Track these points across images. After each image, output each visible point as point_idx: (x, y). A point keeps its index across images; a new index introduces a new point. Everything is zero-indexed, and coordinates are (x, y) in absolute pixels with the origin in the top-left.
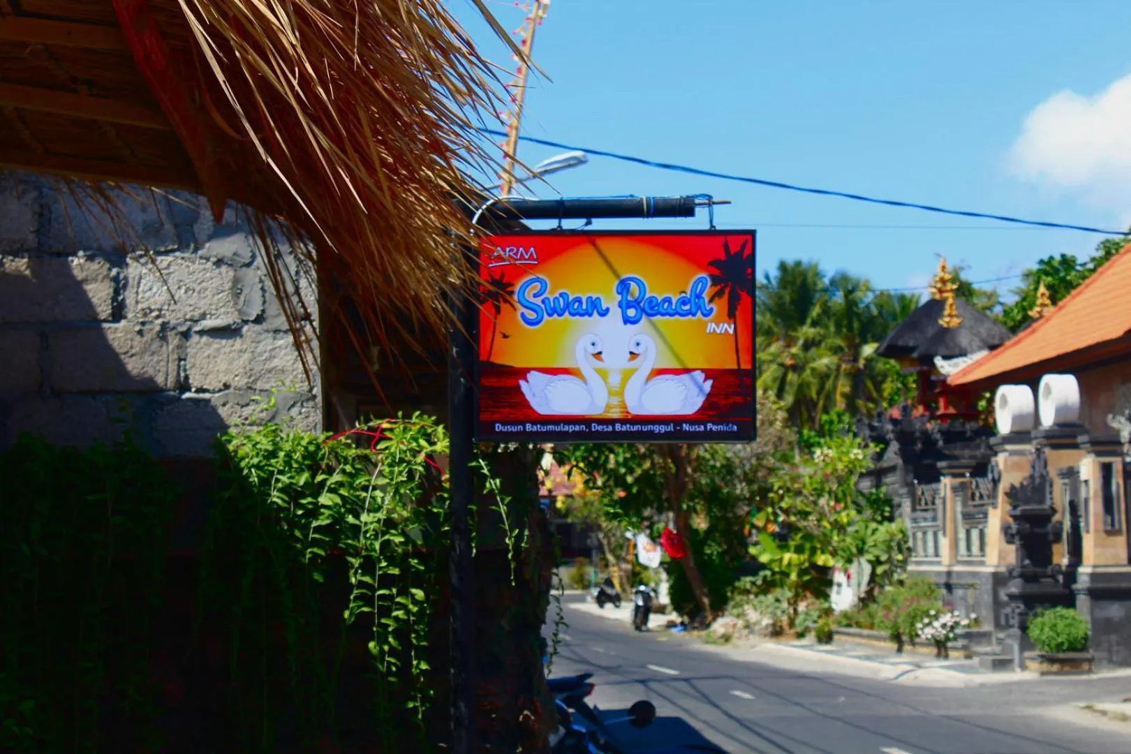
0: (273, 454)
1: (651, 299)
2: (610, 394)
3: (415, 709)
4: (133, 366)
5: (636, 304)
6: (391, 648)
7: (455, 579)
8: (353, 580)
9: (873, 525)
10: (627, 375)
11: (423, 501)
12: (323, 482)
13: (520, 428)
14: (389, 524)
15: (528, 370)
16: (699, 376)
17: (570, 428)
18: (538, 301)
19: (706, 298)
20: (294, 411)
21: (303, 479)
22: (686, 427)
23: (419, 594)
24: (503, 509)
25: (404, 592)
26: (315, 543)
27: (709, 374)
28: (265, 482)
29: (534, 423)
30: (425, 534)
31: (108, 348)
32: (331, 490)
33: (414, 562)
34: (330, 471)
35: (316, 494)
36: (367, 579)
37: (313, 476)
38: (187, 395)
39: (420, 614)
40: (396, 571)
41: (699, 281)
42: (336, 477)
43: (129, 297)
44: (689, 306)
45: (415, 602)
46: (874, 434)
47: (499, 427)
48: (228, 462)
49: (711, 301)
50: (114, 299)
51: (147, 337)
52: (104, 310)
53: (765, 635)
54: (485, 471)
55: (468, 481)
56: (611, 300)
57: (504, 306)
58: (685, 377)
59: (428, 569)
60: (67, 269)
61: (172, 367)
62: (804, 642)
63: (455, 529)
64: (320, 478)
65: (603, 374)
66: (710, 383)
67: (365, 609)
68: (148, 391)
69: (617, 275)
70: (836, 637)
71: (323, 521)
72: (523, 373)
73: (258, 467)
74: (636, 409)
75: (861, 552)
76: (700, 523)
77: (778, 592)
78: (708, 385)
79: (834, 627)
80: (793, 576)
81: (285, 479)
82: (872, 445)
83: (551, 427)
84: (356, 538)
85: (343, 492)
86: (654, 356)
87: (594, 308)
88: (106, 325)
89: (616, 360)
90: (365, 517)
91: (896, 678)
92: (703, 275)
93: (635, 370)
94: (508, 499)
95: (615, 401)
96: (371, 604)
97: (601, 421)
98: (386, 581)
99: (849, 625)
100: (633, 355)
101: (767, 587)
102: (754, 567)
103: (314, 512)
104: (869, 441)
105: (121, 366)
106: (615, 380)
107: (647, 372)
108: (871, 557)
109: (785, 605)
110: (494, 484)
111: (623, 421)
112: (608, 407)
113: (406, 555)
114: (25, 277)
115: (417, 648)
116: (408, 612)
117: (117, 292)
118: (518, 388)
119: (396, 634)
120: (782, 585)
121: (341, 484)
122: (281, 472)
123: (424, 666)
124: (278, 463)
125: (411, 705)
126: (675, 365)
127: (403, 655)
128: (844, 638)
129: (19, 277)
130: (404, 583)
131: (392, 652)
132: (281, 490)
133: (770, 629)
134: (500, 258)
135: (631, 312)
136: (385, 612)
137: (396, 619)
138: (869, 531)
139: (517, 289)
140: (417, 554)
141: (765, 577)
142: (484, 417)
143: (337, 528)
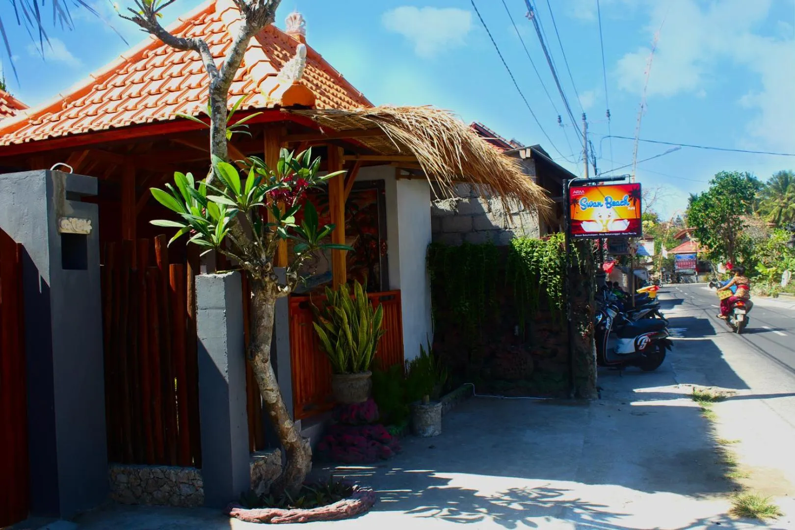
0: (523, 244)
1: (614, 202)
2: (604, 226)
3: (558, 304)
4: (494, 223)
5: (609, 203)
6: (553, 290)
7: (567, 273)
8: (541, 274)
9: (791, 259)
10: (608, 221)
11: (560, 254)
12: (535, 250)
13: (581, 235)
14: (551, 260)
15: (583, 221)
16: (626, 221)
17: (594, 235)
18: (585, 204)
19: (628, 200)
20: (533, 233)
21: (529, 250)
22: (623, 234)
23: (559, 277)
24: (577, 255)
25: (555, 276)
26: (533, 265)
27: (629, 220)
28: (521, 251)
29: (585, 234)
30: (560, 262)
31: (488, 220)
32: (537, 252)
33: (557, 269)
34: (537, 247)
35: (533, 253)
36: (545, 273)
37: (532, 249)
38: (507, 230)
39: (559, 282)
40: (552, 271)
41: (626, 196)
42: (538, 249)
43: (492, 206)
44: (623, 203)
45: (558, 279)
46: (792, 229)
47: (576, 235)
48: (512, 246)
49: (629, 201)
50: (489, 207)
51: (497, 216)
52: (486, 210)
53: (759, 296)
54: (574, 246)
55: (569, 249)
56: (603, 202)
57: (576, 205)
58: (622, 221)
59: (561, 271)
60: (477, 201)
61: (503, 223)
62: (770, 297)
63: (567, 261)
64: (534, 249)
65: (602, 221)
66: (629, 222)
67: (545, 281)
68: (497, 230)
69: (604, 196)
70: (779, 296)
71: (535, 259)
72: (582, 222)
73: (519, 247)
74: (610, 229)
75: (787, 268)
76: (740, 260)
77: (764, 282)
78: (628, 223)
79: (779, 293)
80: (770, 277)
81: (525, 250)
82: (791, 233)
83: (589, 235)
84: (542, 264)
85: (539, 252)
86: (615, 216)
87: (599, 205)
88: (487, 214)
89: (605, 217)
90: (545, 258)
91: (791, 307)
92: (627, 195)
93: (609, 220)
94: (579, 253)
95: (605, 228)
96: (547, 279)
97: (601, 233)
98: (550, 274)
99: (783, 292)
100: (609, 216)
101: (761, 280)
102: (756, 273)
103: (532, 258)
104: (790, 231)
105: (491, 223)
106: (605, 223)
107: (613, 221)
108: (790, 269)
109: (767, 286)
110: (576, 249)
111: (607, 233)
112: (603, 230)
113: (555, 268)
114: (467, 203)
115: (559, 290)
116: (556, 281)
117: (489, 206)
118: (580, 225)
119: (554, 287)
120: (766, 279)
121: (539, 251)
122: (524, 248)
123: (560, 294)
124: (524, 246)
125: (557, 304)
126: (619, 218)
127: (555, 292)
128: (782, 296)
129: (466, 203)
130: (555, 274)
131: (553, 291)
132: (524, 252)
133: (761, 294)
134: (575, 193)
135: (609, 205)
136: (551, 281)
137: (554, 283)
138: (790, 261)
139: (580, 201)
140: (558, 267)
141: (760, 277)
142: (573, 233)
143: (538, 261)
